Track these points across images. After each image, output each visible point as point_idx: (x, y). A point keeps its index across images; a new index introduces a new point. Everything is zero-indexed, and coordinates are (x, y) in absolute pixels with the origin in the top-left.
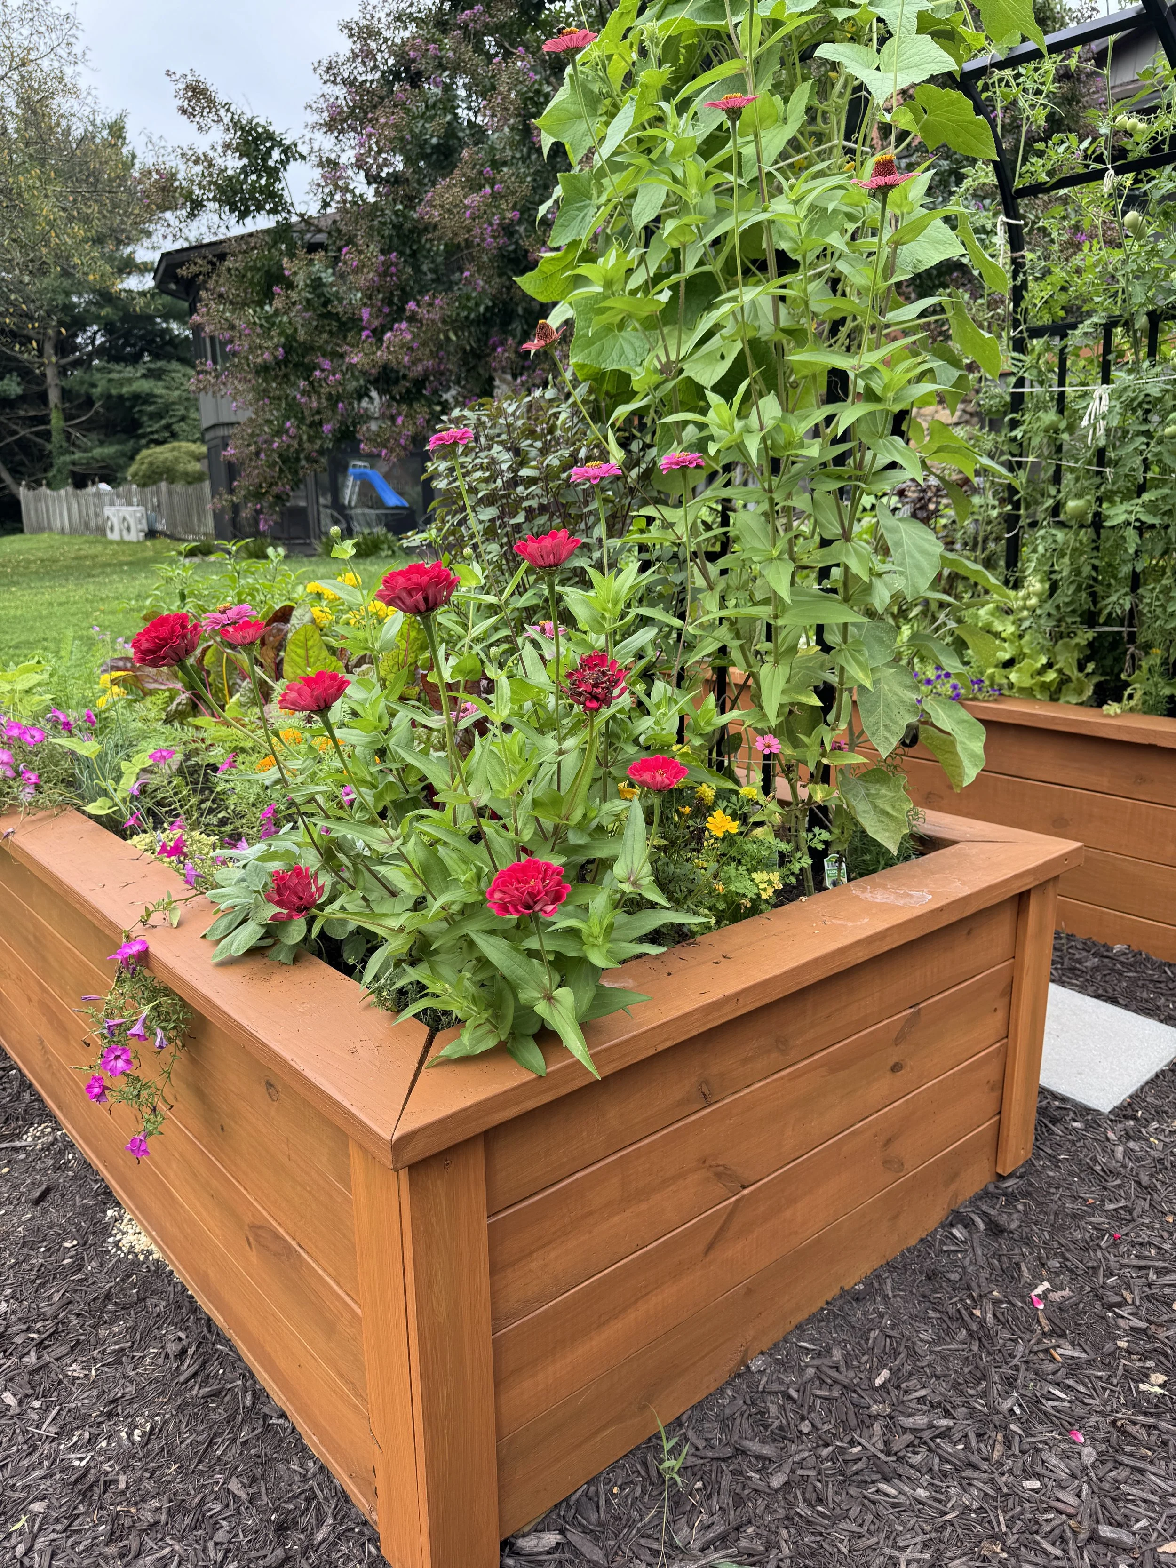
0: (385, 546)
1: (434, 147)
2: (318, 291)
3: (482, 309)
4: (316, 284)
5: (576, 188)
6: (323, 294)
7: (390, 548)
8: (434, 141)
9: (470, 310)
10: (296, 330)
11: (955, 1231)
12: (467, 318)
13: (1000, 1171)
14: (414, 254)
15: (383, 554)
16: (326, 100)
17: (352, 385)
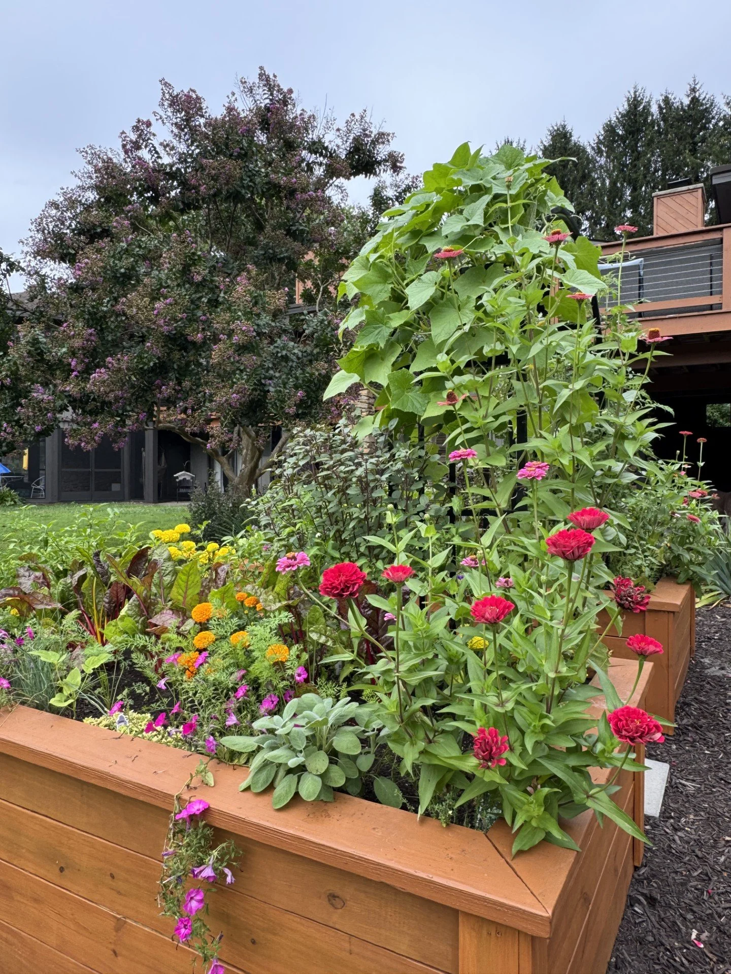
0: (9, 499)
1: (121, 274)
2: (37, 346)
3: (152, 364)
4: (35, 342)
5: (374, 317)
6: (39, 348)
7: (12, 500)
8: (122, 270)
9: (145, 364)
10: (18, 369)
11: (636, 909)
12: (141, 368)
13: (637, 864)
14: (102, 330)
15: (8, 504)
16: (33, 240)
17: (59, 403)
